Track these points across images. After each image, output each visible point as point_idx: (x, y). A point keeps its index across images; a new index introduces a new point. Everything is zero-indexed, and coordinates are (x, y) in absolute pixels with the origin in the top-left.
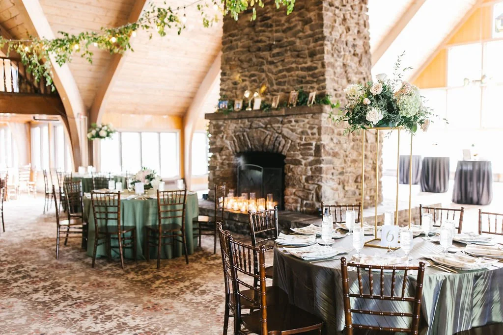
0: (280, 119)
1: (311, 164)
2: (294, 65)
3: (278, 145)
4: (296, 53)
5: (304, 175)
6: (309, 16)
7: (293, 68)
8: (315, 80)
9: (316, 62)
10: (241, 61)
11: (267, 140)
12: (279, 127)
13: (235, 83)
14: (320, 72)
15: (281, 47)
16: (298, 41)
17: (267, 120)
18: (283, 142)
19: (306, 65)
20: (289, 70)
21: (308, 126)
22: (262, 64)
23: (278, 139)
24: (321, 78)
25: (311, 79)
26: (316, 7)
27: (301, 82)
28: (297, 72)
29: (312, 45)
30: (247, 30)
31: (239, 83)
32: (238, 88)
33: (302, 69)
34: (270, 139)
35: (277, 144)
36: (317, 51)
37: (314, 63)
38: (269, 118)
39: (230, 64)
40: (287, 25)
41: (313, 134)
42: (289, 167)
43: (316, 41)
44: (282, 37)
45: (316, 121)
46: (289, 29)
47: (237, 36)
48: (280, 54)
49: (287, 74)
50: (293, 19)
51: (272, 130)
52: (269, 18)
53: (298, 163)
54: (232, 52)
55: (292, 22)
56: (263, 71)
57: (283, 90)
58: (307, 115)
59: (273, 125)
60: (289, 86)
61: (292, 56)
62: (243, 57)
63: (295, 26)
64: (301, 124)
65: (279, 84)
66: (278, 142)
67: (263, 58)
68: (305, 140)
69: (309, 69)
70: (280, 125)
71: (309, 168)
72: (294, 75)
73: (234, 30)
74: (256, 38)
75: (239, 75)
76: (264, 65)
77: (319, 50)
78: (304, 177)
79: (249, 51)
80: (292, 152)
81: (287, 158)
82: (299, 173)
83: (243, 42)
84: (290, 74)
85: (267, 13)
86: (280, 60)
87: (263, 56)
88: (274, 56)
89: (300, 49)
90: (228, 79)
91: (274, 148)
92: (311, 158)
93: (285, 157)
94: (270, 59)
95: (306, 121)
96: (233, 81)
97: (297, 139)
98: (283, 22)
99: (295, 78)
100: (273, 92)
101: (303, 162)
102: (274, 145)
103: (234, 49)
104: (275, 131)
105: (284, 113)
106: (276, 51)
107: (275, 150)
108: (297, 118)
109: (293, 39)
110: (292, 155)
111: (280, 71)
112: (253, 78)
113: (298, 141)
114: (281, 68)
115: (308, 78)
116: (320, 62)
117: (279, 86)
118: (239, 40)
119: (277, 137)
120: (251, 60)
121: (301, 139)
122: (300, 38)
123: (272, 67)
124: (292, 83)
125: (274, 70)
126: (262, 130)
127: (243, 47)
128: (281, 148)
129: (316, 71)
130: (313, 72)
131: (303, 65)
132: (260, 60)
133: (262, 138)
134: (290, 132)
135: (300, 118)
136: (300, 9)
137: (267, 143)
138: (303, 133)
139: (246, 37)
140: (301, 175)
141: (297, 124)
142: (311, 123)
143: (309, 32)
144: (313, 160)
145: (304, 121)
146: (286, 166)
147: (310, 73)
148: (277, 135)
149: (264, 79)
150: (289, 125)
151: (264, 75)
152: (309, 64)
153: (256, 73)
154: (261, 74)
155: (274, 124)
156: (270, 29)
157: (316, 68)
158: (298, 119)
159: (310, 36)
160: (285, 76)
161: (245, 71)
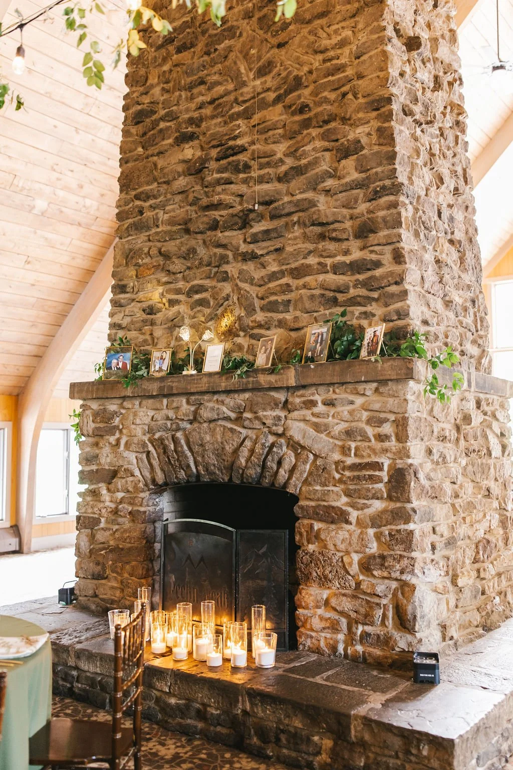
0: (281, 396)
1: (376, 521)
2: (312, 260)
3: (275, 467)
4: (318, 230)
5: (356, 552)
6: (351, 136)
7: (309, 266)
8: (375, 295)
9: (376, 248)
10: (166, 256)
11: (244, 452)
12: (279, 418)
13: (151, 310)
14: (391, 273)
15: (273, 217)
16: (322, 199)
17: (241, 399)
18: (290, 459)
19: (347, 259)
20: (298, 273)
21: (365, 415)
22: (224, 260)
23: (275, 449)
24: (394, 289)
25: (363, 292)
26: (375, 114)
27: (335, 302)
28: (321, 277)
29: (363, 207)
30: (181, 182)
31: (159, 310)
32: (158, 322)
33: (337, 269)
34: (252, 451)
35: (272, 464)
36: (379, 220)
37: (372, 252)
38: (247, 395)
39: (137, 265)
40: (290, 162)
41: (381, 438)
42: (312, 526)
43: (376, 195)
44: (278, 192)
45: (391, 403)
46: (298, 171)
47: (155, 197)
48: (273, 235)
49: (294, 283)
50: (308, 148)
51: (257, 424)
52: (243, 149)
53: (338, 517)
54: (143, 236)
55: (304, 154)
56: (225, 278)
57: (281, 324)
58: (361, 387)
59: (261, 413)
60: (298, 313)
61: (305, 237)
62: (171, 246)
63: (315, 162)
64: (344, 410)
65: (271, 307)
66: (276, 458)
67: (224, 246)
68: (356, 455)
69: (356, 267)
70: (282, 414)
71: (371, 532)
72: (313, 284)
73: (148, 184)
74: (205, 201)
75: (160, 289)
76: (228, 263)
77: (384, 219)
78: (356, 557)
79: (187, 231)
80: (318, 488)
81: (302, 503)
82: (342, 547)
83: (173, 210)
84: (301, 282)
85: (235, 138)
86: (272, 248)
87: (224, 242)
88: (255, 240)
89: (331, 219)
90: (133, 300)
91: (262, 475)
92: (377, 506)
93: (295, 499)
94: (243, 248)
95: (359, 401)
96: (145, 305)
97: (332, 451)
98: (279, 155)
99: (317, 292)
100: (252, 328)
101: (354, 515)
102: (264, 466)
103: (148, 228)
104: (266, 430)
105: (292, 382)
106: (258, 228)
107: (266, 481)
108: (331, 395)
109: (310, 195)
110: (319, 495)
111: (273, 276)
112: (197, 297)
113: (337, 456)
114: (274, 268)
115: (353, 292)
116: (388, 248)
117: (269, 315)
118: (162, 206)
119: (273, 445)
120: (193, 251)
121: (345, 451)
122: (327, 192)
123: (250, 267)
124: (308, 305)
125: (258, 274)
126: (229, 425)
127: (171, 222)
128: (283, 474)
129: (378, 272)
130: (369, 274)
131: (340, 258)
132: (219, 251)
133: (229, 448)
134: (311, 431)
135: (341, 394)
136: (326, 122)
137: (243, 461)
138: (349, 434)
139: (178, 198)
140: (348, 553)
141: (332, 411)
142: (377, 406)
143: (355, 176)
144: (384, 511)
145: (352, 403)
146: (303, 524)
147: (361, 277)
148: (271, 439)
149: (227, 298)
150: (307, 413)
151: (227, 288)
152: (356, 255)
153: (207, 283)
154: (220, 285)
155: (264, 410)
156: (242, 176)
157: (378, 264)
158: (334, 396)
159: (359, 185)
160: (287, 288)
161: (176, 281)
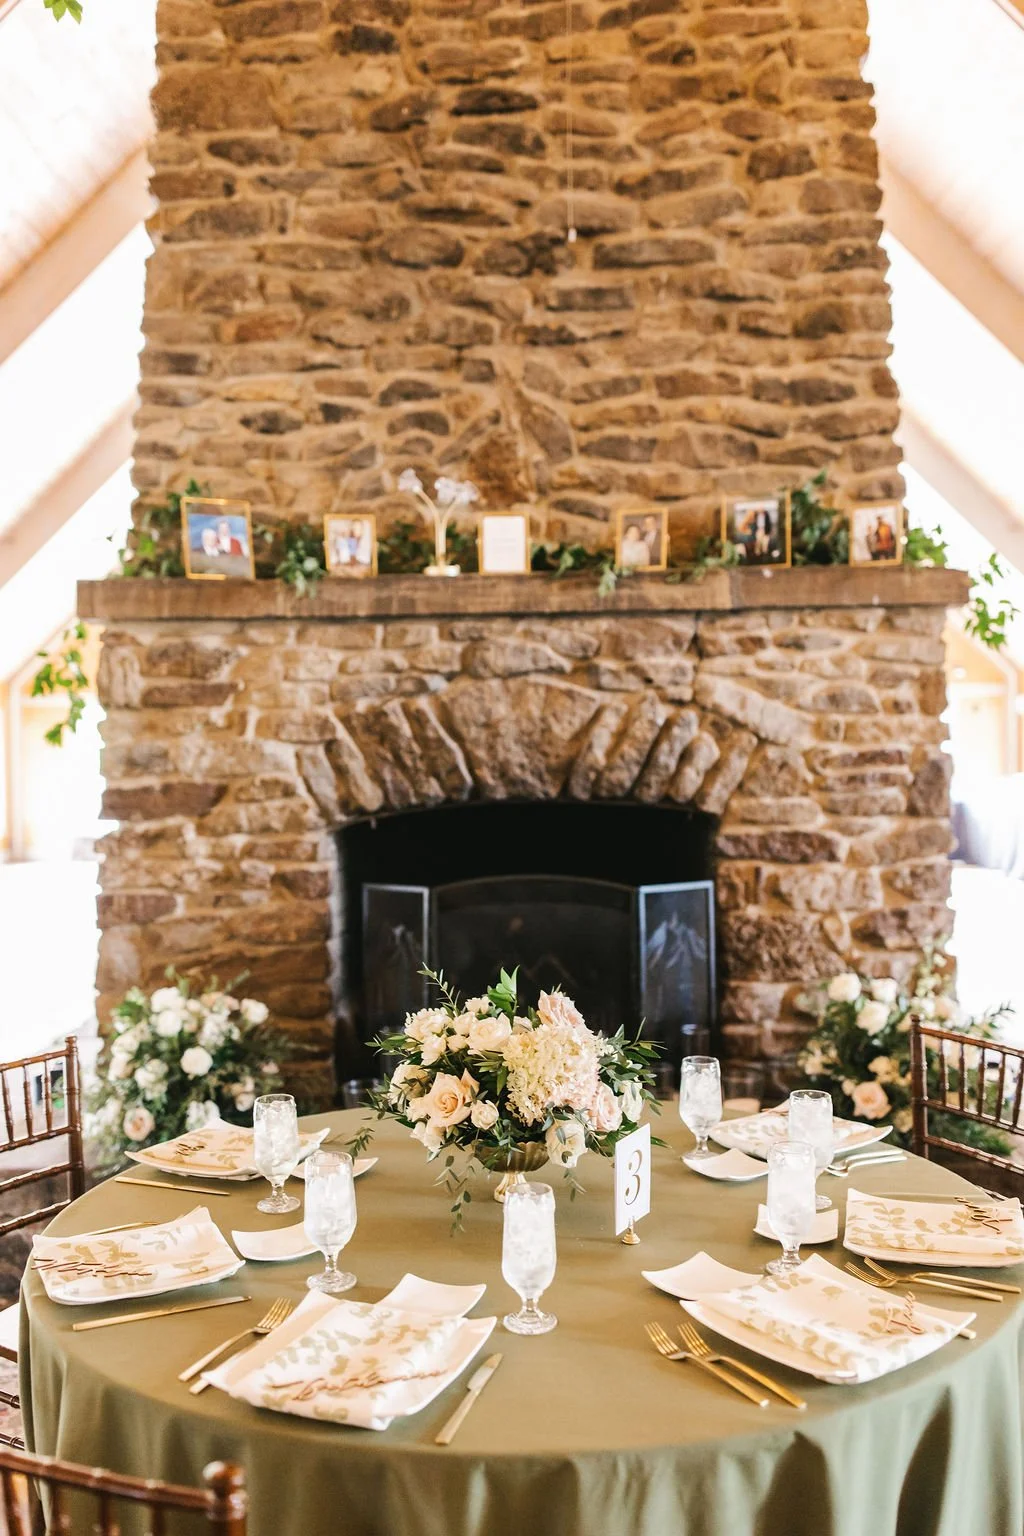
0: (684, 628)
1: (887, 852)
2: (705, 367)
3: (673, 763)
4: (710, 306)
5: (849, 909)
7: (697, 377)
9: (842, 362)
10: (317, 305)
11: (602, 738)
12: (680, 671)
13: (270, 424)
14: (874, 413)
16: (721, 247)
17: (587, 632)
18: (708, 751)
19: (786, 375)
20: (673, 386)
21: (864, 667)
22: (480, 336)
23: (676, 731)
24: (876, 442)
25: (816, 440)
26: (836, 106)
27: (752, 453)
28: (727, 402)
30: (355, 142)
31: (297, 426)
33: (759, 390)
34: (621, 735)
35: (667, 758)
36: (856, 311)
37: (837, 368)
38: (604, 624)
39: (222, 312)
41: (897, 707)
42: (755, 873)
45: (918, 647)
46: (669, 180)
47: (274, 160)
48: (610, 301)
49: (664, 405)
51: (632, 682)
53: (811, 851)
55: (682, 151)
56: (487, 374)
57: (634, 485)
58: (860, 617)
59: (642, 660)
60: (675, 467)
64: (822, 657)
65: (610, 449)
66: (678, 748)
67: (484, 307)
68: (846, 738)
69: (803, 392)
70: (688, 663)
71: (876, 871)
72: (710, 412)
74: (429, 197)
76: (491, 342)
77: (864, 311)
78: (847, 919)
80: (768, 800)
81: (730, 829)
82: (822, 904)
84: (681, 405)
86: (604, 329)
87: (484, 296)
88: (565, 303)
90: (210, 395)
91: (640, 781)
92: (889, 826)
93: (716, 822)
94: (537, 318)
95: (849, 640)
96: (252, 408)
97: (799, 731)
98: (624, 138)
99: (720, 430)
100: (562, 488)
101: (843, 844)
102: (649, 762)
103: (255, 231)
104: (651, 693)
106: (573, 279)
107: (651, 794)
108: (796, 629)
109: (698, 235)
110: (774, 814)
111: (615, 386)
112: (411, 407)
113: (807, 741)
114: (611, 369)
115: (795, 438)
116: (865, 366)
117: (605, 463)
119: (669, 724)
121: (821, 731)
123: (548, 358)
124: (701, 452)
125: (571, 379)
126: (563, 685)
128: (691, 780)
129: (847, 407)
130: (829, 408)
131: (768, 371)
133: (563, 730)
134: (755, 697)
135: (816, 628)
137: (599, 755)
138: (835, 700)
140: (832, 914)
141: (798, 658)
143: (797, 216)
144: (902, 835)
145: (837, 644)
146: (736, 869)
147: (814, 412)
148: (663, 713)
149: (495, 419)
150: (746, 662)
151: (491, 397)
152: (799, 370)
153: (434, 378)
154: (468, 386)
155: (649, 652)
156: (523, 161)
157: (847, 393)
158: (803, 631)
159: (807, 236)
160: (647, 415)
